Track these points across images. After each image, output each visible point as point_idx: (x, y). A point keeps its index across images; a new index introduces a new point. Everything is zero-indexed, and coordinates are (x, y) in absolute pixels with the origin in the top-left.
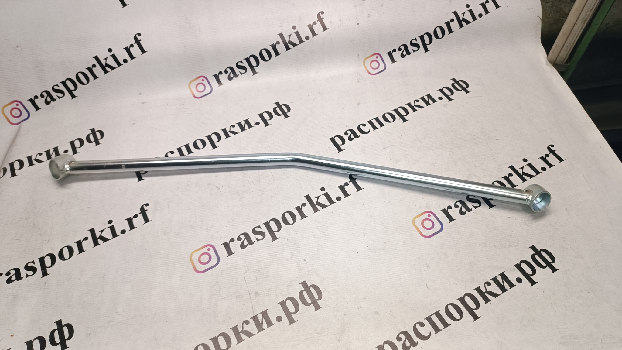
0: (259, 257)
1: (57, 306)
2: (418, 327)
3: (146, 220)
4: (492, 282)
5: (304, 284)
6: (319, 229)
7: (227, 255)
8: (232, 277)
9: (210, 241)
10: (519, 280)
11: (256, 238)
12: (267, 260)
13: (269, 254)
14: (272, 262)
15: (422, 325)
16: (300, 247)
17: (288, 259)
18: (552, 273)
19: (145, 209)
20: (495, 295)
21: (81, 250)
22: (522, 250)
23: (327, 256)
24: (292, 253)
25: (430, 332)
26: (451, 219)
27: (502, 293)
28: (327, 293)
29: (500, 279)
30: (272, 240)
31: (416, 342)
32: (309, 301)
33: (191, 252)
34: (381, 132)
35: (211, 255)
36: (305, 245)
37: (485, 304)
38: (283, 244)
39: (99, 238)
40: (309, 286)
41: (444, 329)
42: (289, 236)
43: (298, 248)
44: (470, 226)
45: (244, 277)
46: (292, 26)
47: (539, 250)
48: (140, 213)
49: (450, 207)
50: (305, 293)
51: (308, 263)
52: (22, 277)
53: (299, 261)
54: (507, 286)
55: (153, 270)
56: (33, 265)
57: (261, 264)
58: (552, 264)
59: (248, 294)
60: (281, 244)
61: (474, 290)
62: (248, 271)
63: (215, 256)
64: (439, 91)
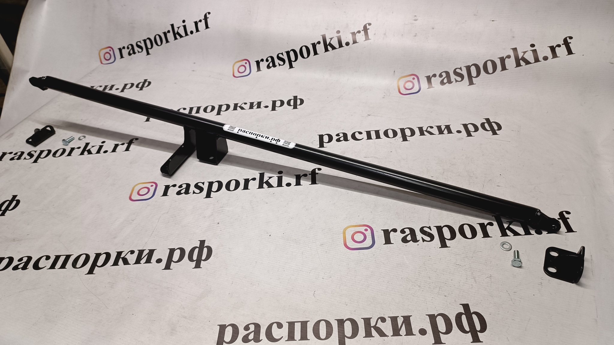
0: (184, 206)
1: (23, 185)
2: (275, 326)
3: (127, 149)
4: (389, 321)
5: (202, 242)
6: (251, 203)
7: (162, 195)
8: (152, 213)
9: (158, 180)
10: (423, 332)
11: (194, 191)
12: (188, 211)
14: (190, 214)
15: (280, 326)
16: (223, 211)
17: (206, 217)
18: (471, 342)
19: (133, 142)
20: (382, 334)
21: (69, 154)
22: (450, 303)
23: (240, 227)
24: (213, 214)
25: (282, 337)
26: (388, 241)
27: (391, 336)
28: (216, 258)
29: (400, 321)
30: (205, 197)
31: (260, 339)
32: (195, 257)
33: (138, 183)
34: (373, 143)
35: (151, 190)
36: (228, 211)
37: (363, 337)
38: (211, 204)
39: (87, 151)
40: (205, 246)
41: (299, 340)
42: (221, 199)
43: (221, 212)
44: (405, 256)
45: (160, 217)
46: (336, 31)
47: (472, 312)
48: (127, 143)
49: (395, 230)
50: (197, 251)
51: (220, 227)
52: (21, 158)
53: (213, 222)
54: (403, 331)
55: (101, 186)
56: (34, 153)
57: (181, 212)
58: (478, 332)
59: (152, 231)
60: (210, 203)
61: (361, 318)
62: (167, 213)
63: (153, 192)
64: (462, 125)
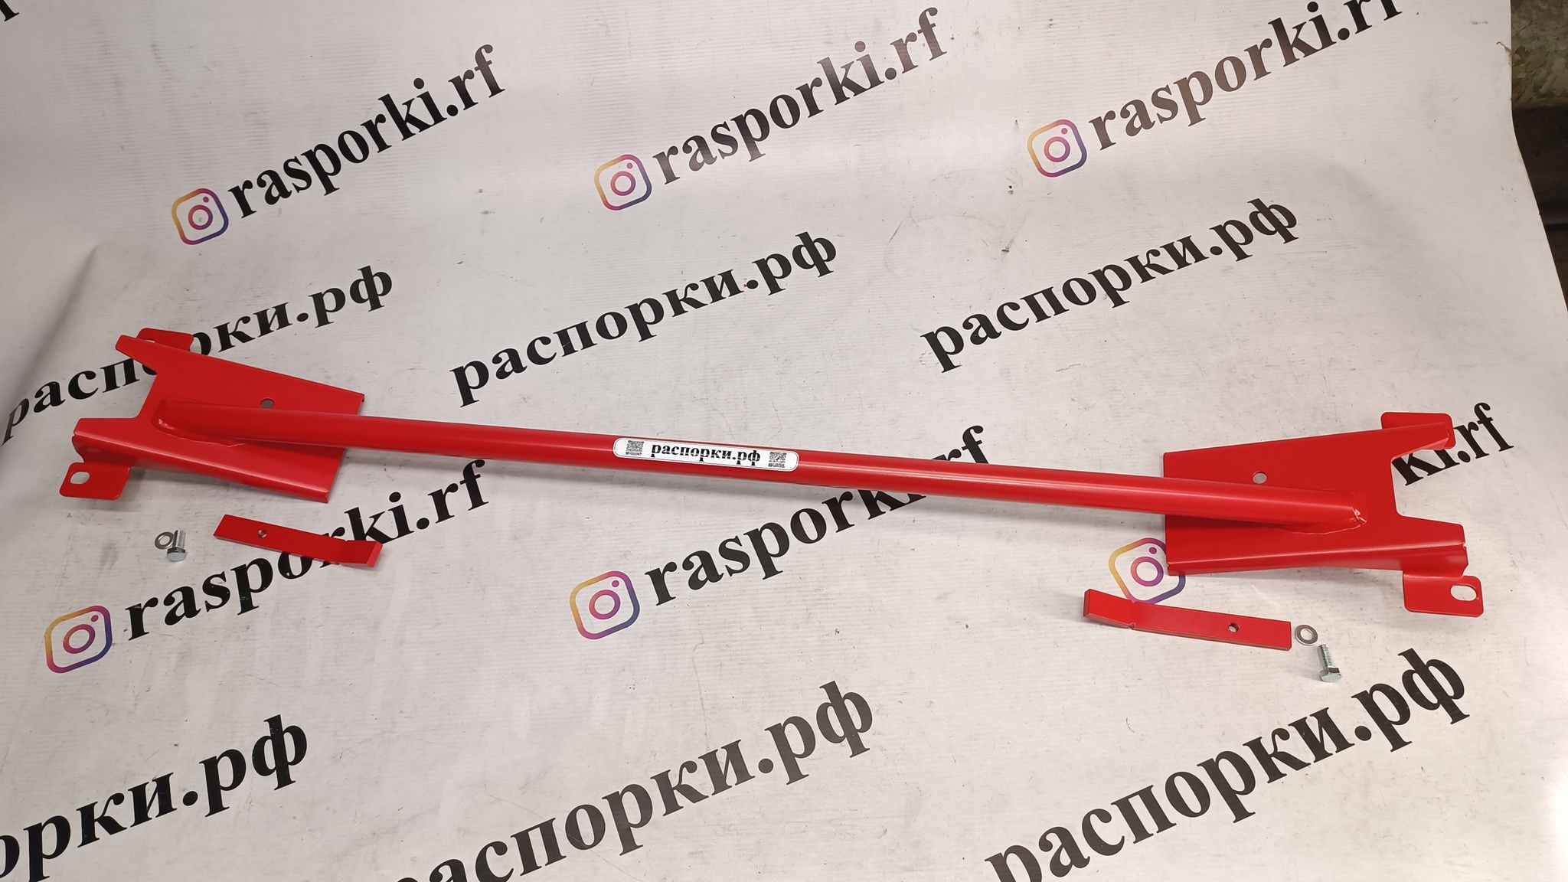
0: (731, 614)
1: (271, 683)
2: (1094, 819)
3: (477, 501)
4: (1292, 731)
5: (831, 688)
6: (877, 559)
7: (658, 602)
8: (665, 655)
9: (619, 564)
10: (1363, 733)
11: (727, 566)
12: (749, 621)
13: (754, 608)
14: (759, 628)
15: (1105, 817)
16: (829, 599)
17: (798, 624)
18: (1452, 723)
19: (475, 474)
20: (1297, 764)
22: (1381, 659)
23: (892, 627)
24: (809, 611)
25: (1123, 837)
27: (1315, 762)
28: (884, 716)
29: (1313, 725)
30: (764, 575)
31: (1086, 858)
32: (839, 731)
33: (574, 587)
34: (1056, 328)
35: (620, 597)
36: (840, 594)
37: (1268, 782)
40: (843, 697)
41: (1158, 832)
42: (804, 570)
43: (825, 601)
45: (693, 658)
47: (1425, 663)
48: (462, 483)
50: (831, 712)
51: (845, 639)
52: (197, 609)
53: (825, 633)
54: (1329, 745)
55: (485, 621)
56: (221, 583)
57: (734, 629)
58: (1454, 700)
59: (699, 699)
60: (785, 586)
61: (1244, 745)
62: (702, 643)
63: (630, 600)
64: (1214, 231)
